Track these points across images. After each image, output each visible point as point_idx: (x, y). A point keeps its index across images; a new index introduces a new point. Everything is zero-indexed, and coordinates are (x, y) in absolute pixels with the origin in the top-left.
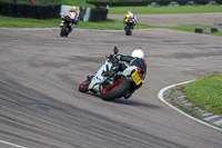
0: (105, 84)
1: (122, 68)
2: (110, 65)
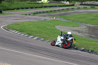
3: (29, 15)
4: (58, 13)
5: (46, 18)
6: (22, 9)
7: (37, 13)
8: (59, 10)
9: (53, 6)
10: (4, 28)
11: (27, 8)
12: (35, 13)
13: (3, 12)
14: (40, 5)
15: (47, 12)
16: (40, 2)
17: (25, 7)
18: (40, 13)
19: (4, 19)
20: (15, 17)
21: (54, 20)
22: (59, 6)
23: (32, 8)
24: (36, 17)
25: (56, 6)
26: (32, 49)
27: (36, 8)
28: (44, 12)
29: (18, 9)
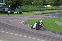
0: (37, 27)
1: (39, 24)
2: (37, 24)
3: (39, 15)
4: (57, 14)
5: (49, 17)
6: (34, 11)
7: (44, 14)
8: (58, 12)
9: (54, 9)
10: (23, 23)
11: (37, 11)
12: (42, 14)
13: (22, 13)
14: (46, 9)
15: (50, 13)
16: (46, 7)
17: (36, 10)
18: (45, 13)
19: (23, 17)
20: (30, 16)
21: (54, 18)
22: (58, 9)
23: (40, 10)
24: (43, 16)
25: (56, 9)
26: (40, 36)
27: (43, 10)
28: (48, 13)
29: (32, 11)
